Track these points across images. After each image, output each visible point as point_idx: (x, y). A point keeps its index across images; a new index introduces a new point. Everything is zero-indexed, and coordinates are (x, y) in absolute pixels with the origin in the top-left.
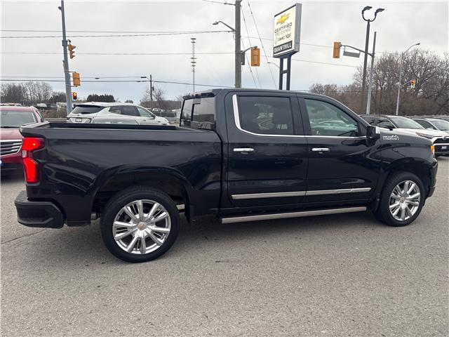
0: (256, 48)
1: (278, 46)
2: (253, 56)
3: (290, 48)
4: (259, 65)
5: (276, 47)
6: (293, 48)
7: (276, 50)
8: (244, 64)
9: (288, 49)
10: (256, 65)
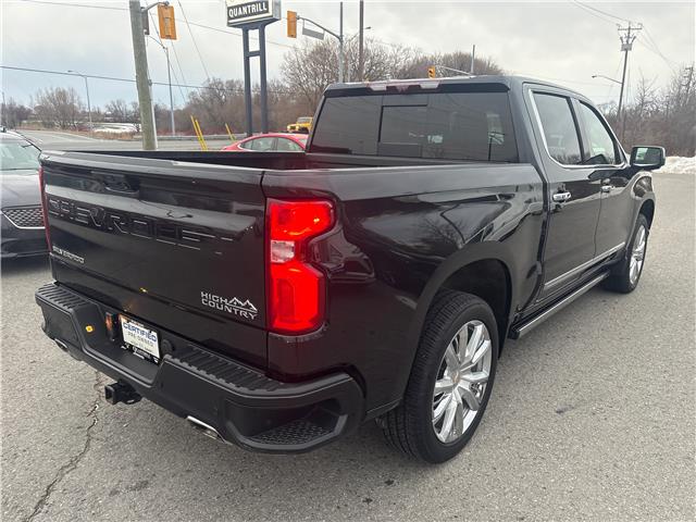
0: (166, 4)
1: (237, 7)
2: (162, 19)
3: (264, 12)
4: (175, 39)
5: (232, 8)
6: (270, 14)
7: (234, 13)
8: (148, 33)
9: (259, 13)
10: (169, 37)
